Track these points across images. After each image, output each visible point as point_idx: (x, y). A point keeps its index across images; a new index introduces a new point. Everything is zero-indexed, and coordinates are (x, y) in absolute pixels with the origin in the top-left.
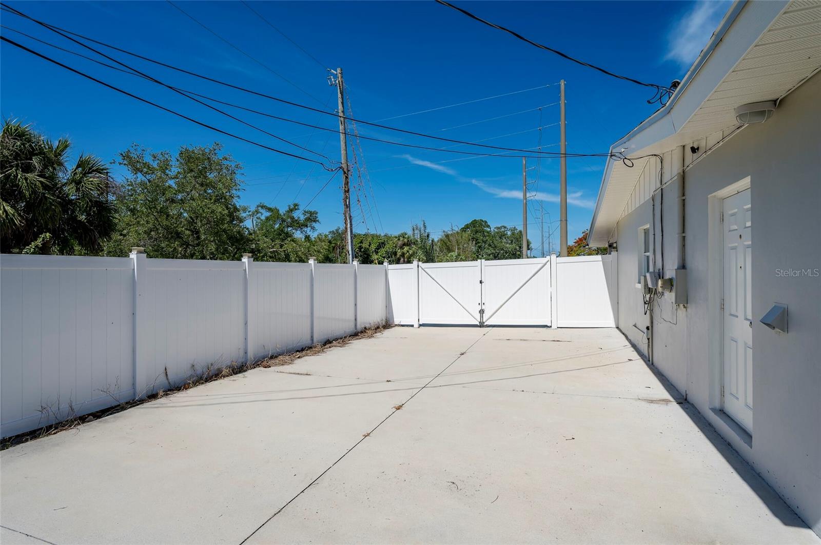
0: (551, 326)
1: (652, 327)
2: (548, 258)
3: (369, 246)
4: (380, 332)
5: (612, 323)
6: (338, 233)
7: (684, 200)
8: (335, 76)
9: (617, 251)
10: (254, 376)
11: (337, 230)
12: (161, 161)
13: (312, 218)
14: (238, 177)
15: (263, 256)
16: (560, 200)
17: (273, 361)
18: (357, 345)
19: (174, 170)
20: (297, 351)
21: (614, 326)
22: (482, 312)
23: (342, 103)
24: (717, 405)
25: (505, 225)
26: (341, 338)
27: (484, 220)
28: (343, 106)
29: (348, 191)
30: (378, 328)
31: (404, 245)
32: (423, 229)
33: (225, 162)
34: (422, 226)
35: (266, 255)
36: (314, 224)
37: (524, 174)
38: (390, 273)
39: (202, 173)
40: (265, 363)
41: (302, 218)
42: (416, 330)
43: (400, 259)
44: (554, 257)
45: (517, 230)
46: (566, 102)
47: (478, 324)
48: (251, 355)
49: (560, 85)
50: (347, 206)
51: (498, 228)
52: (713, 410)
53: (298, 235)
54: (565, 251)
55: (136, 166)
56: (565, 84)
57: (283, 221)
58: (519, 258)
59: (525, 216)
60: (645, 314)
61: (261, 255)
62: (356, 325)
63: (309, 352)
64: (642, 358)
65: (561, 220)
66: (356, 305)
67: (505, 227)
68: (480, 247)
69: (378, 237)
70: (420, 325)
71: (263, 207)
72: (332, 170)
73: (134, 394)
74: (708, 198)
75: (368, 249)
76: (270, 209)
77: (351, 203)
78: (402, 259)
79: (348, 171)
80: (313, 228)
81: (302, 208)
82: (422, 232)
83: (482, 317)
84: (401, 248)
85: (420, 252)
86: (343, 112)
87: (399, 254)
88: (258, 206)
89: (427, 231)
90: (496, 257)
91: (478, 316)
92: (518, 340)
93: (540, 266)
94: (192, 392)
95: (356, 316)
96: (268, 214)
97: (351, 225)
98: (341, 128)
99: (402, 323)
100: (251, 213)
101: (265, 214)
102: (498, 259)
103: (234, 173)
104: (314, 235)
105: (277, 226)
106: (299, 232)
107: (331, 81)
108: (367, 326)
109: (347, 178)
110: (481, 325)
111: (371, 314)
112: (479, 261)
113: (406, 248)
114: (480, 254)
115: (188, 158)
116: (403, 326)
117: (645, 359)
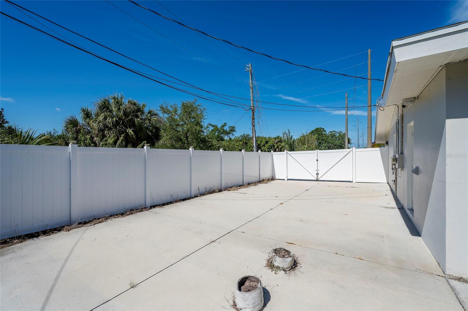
0: (352, 182)
1: (396, 180)
2: (351, 149)
3: (261, 143)
4: (270, 181)
5: (385, 181)
6: (244, 136)
7: (403, 126)
8: (248, 67)
9: (388, 145)
10: (225, 193)
11: (244, 135)
12: (174, 108)
13: (233, 130)
14: (204, 114)
15: (215, 149)
16: (367, 114)
17: (230, 189)
18: (261, 185)
19: (179, 112)
20: (238, 186)
21: (386, 182)
22: (317, 174)
23: (252, 79)
24: (410, 207)
25: (335, 130)
26: (254, 183)
27: (322, 128)
28: (252, 81)
29: (254, 119)
30: (269, 180)
31: (278, 142)
32: (288, 134)
33: (199, 107)
34: (288, 132)
35: (215, 148)
36: (233, 133)
37: (346, 102)
38: (274, 156)
39: (190, 113)
40: (228, 189)
41: (228, 130)
42: (286, 181)
43: (276, 149)
44: (354, 149)
45: (342, 132)
46: (371, 61)
47: (316, 179)
48: (223, 186)
49: (368, 52)
50: (254, 126)
51: (332, 132)
52: (409, 209)
53: (226, 138)
54: (370, 145)
55: (165, 110)
56: (371, 51)
57: (219, 131)
58: (343, 149)
59: (347, 125)
60: (393, 174)
61: (214, 148)
62: (260, 178)
63: (242, 187)
64: (393, 195)
65: (368, 128)
66: (260, 169)
67: (335, 131)
68: (320, 143)
69: (265, 138)
70: (288, 180)
71: (210, 125)
72: (247, 110)
73: (191, 195)
74: (407, 126)
75: (260, 144)
76: (213, 126)
77: (255, 124)
78: (277, 149)
79: (254, 110)
80: (233, 135)
81: (228, 125)
82: (288, 135)
83: (317, 177)
84: (277, 143)
85: (287, 146)
86: (252, 83)
87: (276, 147)
88: (208, 124)
89: (291, 135)
90: (329, 148)
91: (316, 176)
92: (334, 186)
93: (347, 153)
94: (207, 196)
95: (260, 174)
96: (213, 128)
97: (255, 134)
98: (251, 91)
99: (279, 179)
100: (205, 128)
101: (211, 128)
102: (331, 149)
103: (203, 112)
104: (233, 138)
105: (216, 134)
106: (226, 136)
107: (246, 70)
108: (264, 179)
109: (253, 113)
110: (317, 180)
111: (266, 174)
112: (316, 150)
113: (279, 144)
114: (320, 147)
115: (185, 107)
116: (280, 180)
117: (394, 195)
